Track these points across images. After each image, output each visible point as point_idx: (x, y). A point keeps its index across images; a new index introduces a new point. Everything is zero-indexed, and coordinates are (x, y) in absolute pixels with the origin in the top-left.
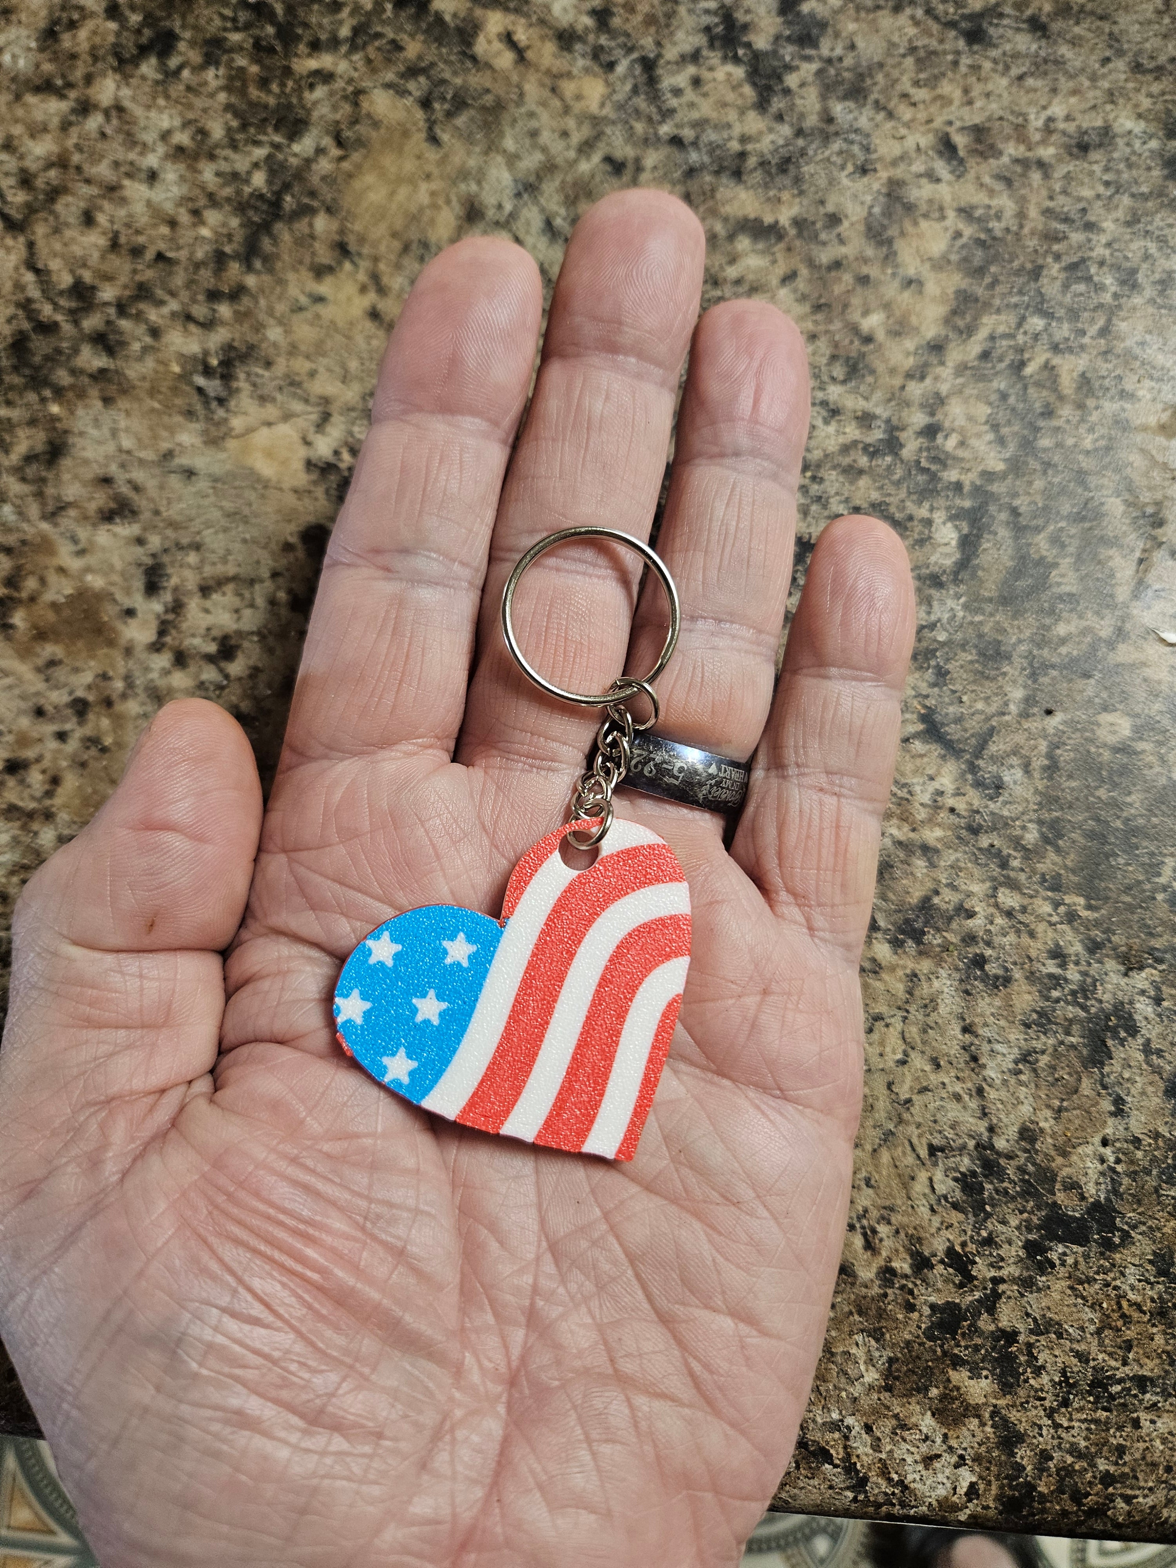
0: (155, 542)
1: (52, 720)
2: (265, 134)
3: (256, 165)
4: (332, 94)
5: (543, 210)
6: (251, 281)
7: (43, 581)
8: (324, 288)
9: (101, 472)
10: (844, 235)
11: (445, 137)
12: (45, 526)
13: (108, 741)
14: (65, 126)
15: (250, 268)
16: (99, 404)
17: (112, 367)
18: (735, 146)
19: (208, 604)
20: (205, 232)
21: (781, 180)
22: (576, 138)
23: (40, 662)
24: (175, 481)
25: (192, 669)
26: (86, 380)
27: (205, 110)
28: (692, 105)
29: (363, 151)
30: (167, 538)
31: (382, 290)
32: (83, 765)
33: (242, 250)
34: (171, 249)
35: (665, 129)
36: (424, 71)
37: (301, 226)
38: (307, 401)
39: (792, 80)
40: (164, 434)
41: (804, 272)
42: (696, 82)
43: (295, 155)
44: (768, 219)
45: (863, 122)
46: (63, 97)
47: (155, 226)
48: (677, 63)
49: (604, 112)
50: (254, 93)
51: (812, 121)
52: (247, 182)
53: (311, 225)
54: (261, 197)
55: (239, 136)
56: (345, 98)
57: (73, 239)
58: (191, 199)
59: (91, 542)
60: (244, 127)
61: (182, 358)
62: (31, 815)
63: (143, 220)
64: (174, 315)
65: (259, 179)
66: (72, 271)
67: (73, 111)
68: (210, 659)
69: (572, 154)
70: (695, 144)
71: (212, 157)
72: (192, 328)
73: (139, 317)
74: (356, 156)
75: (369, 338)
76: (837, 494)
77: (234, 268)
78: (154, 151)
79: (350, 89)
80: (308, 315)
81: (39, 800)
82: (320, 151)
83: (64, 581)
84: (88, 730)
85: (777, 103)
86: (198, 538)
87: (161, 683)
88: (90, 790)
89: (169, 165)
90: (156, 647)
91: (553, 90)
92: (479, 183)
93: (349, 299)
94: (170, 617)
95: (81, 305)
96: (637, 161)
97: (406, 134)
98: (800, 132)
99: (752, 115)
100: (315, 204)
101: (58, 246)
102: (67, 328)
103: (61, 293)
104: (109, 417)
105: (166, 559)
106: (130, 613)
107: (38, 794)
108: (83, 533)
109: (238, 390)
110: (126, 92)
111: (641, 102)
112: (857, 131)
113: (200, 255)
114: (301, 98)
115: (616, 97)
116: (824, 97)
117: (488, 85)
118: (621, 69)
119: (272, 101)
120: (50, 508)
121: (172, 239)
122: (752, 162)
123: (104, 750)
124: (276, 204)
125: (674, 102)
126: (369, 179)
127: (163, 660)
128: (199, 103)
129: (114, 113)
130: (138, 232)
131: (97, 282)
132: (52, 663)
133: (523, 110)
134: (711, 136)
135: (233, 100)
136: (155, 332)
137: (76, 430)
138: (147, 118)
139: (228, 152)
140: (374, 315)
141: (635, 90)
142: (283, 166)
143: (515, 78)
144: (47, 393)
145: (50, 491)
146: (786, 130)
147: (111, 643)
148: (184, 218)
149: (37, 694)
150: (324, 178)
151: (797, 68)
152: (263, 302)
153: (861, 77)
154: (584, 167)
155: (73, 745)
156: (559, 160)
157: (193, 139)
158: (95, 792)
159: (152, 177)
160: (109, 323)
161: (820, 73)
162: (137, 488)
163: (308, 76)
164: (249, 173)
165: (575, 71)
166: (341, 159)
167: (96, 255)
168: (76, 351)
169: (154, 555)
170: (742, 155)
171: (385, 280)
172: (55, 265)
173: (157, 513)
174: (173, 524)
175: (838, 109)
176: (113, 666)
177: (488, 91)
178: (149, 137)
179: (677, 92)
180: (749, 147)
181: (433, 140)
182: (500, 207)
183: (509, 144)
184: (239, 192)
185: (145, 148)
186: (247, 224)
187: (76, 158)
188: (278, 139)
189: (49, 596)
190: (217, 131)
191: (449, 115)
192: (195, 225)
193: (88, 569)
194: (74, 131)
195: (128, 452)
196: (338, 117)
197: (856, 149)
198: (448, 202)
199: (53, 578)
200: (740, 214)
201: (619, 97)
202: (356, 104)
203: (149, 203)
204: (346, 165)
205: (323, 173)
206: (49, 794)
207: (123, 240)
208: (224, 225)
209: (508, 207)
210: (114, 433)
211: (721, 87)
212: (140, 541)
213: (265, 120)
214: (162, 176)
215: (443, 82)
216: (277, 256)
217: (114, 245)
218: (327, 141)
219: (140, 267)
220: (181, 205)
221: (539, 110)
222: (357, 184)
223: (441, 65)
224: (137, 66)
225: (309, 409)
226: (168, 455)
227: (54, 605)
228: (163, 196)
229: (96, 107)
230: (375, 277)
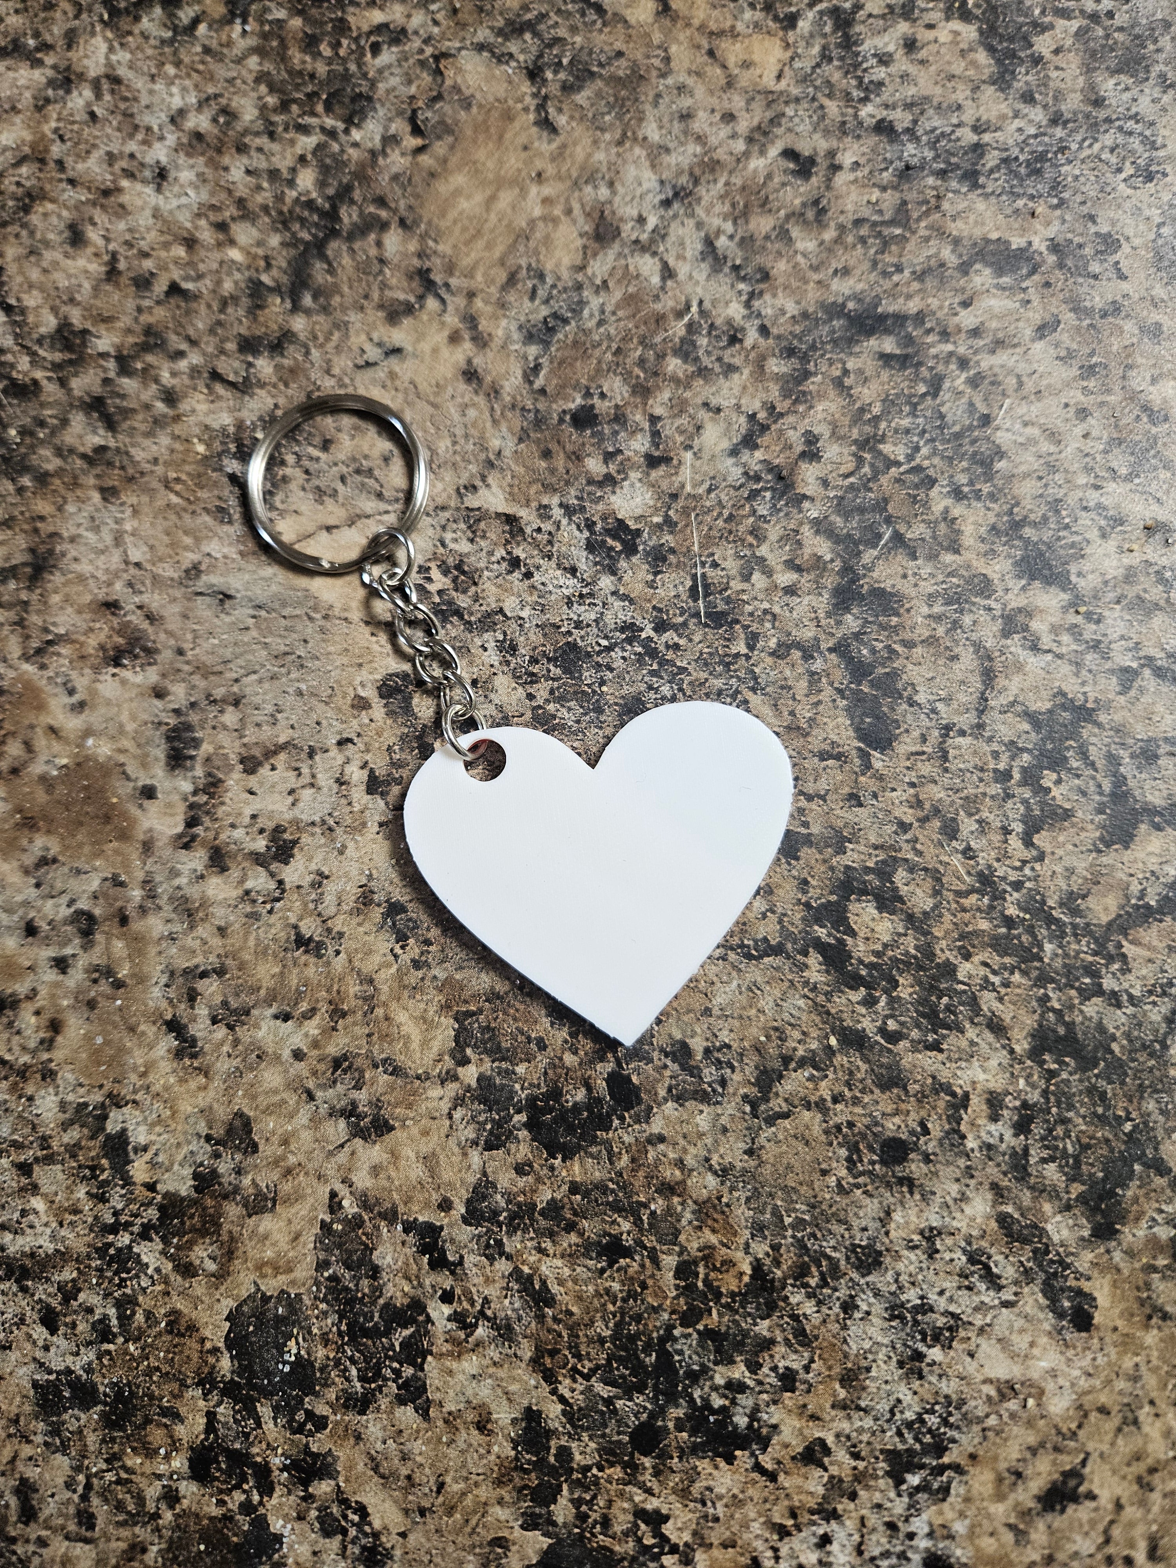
0: (179, 694)
1: (47, 941)
2: (313, 114)
3: (302, 159)
4: (404, 57)
5: (699, 225)
6: (299, 324)
7: (28, 746)
8: (398, 336)
9: (101, 595)
10: (1124, 265)
11: (561, 120)
12: (29, 668)
13: (123, 972)
14: (41, 105)
15: (296, 308)
16: (96, 497)
17: (112, 443)
18: (968, 137)
19: (252, 781)
20: (235, 254)
21: (1033, 186)
22: (743, 125)
23: (29, 860)
24: (203, 608)
25: (235, 873)
26: (79, 463)
27: (231, 81)
28: (904, 77)
29: (450, 139)
30: (193, 687)
31: (481, 341)
32: (91, 1005)
33: (285, 279)
34: (187, 278)
35: (869, 112)
36: (530, 26)
37: (367, 245)
38: (380, 496)
39: (1043, 44)
40: (188, 540)
41: (1068, 317)
42: (910, 45)
43: (356, 145)
44: (1017, 242)
45: (1144, 106)
46: (37, 63)
47: (166, 246)
48: (883, 16)
49: (783, 85)
50: (297, 56)
51: (1072, 103)
52: (291, 183)
53: (379, 244)
54: (310, 204)
55: (278, 118)
56: (422, 63)
57: (56, 264)
58: (213, 207)
59: (93, 692)
60: (284, 106)
61: (208, 433)
62: (23, 1073)
63: (150, 238)
64: (195, 372)
65: (307, 179)
66: (54, 310)
67: (51, 83)
68: (259, 859)
69: (740, 146)
70: (910, 131)
71: (241, 149)
72: (219, 389)
73: (148, 375)
74: (440, 148)
75: (464, 409)
76: (1122, 638)
77: (276, 305)
78: (162, 138)
79: (429, 51)
80: (380, 373)
81: (34, 1052)
82: (390, 140)
83: (57, 747)
84: (96, 956)
85: (1024, 78)
86: (235, 689)
87: (193, 892)
88: (99, 1040)
89: (182, 159)
90: (186, 842)
91: (711, 53)
92: (611, 184)
93: (435, 351)
94: (203, 798)
95: (68, 356)
96: (831, 154)
97: (508, 116)
98: (1056, 120)
99: (990, 91)
100: (384, 214)
101: (35, 275)
102: (50, 389)
103: (40, 341)
104: (109, 515)
105: (194, 718)
106: (149, 793)
107: (32, 1044)
108: (81, 682)
109: (285, 479)
110: (122, 56)
111: (833, 72)
112: (1136, 117)
113: (228, 286)
114: (360, 64)
115: (797, 64)
116: (1088, 70)
117: (619, 45)
118: (804, 25)
119: (322, 69)
120: (35, 644)
121: (191, 264)
122: (992, 159)
123: (119, 985)
124: (332, 215)
125: (880, 73)
126: (459, 179)
127: (196, 860)
128: (222, 72)
129: (105, 86)
130: (146, 255)
131: (88, 326)
132: (44, 862)
133: (670, 81)
134: (933, 121)
135: (268, 66)
136: (170, 397)
137: (66, 534)
138: (151, 92)
139: (263, 141)
140: (470, 375)
141: (826, 57)
142: (340, 163)
143: (657, 37)
144: (26, 481)
145: (35, 619)
146: (1038, 115)
147: (124, 836)
148: (207, 235)
149: (26, 904)
150: (395, 178)
151: (1051, 27)
152: (315, 353)
153: (1139, 40)
154: (757, 164)
155: (76, 976)
156: (720, 154)
157: (215, 120)
158: (107, 1043)
159: (161, 175)
160: (106, 381)
161: (1080, 33)
162: (150, 617)
163: (370, 33)
164: (293, 170)
165: (740, 27)
166: (420, 150)
167: (87, 285)
168: (65, 422)
169: (177, 712)
170: (978, 149)
171: (484, 325)
172: (31, 300)
173: (180, 652)
174: (203, 670)
175: (1108, 86)
176: (126, 865)
177: (620, 54)
178: (155, 120)
179: (884, 60)
180: (987, 138)
181: (547, 125)
182: (641, 220)
183: (652, 131)
184: (280, 198)
185: (150, 137)
186: (292, 243)
187: (56, 150)
188: (329, 122)
189: (38, 768)
190: (249, 114)
191: (567, 88)
192: (219, 245)
193: (88, 733)
194: (53, 111)
195: (138, 565)
196: (413, 90)
197: (1135, 143)
198: (569, 212)
199: (41, 742)
200: (978, 233)
201: (804, 64)
202: (438, 72)
203: (156, 214)
204: (425, 159)
205: (394, 170)
206: (48, 1044)
207: (122, 265)
208: (260, 243)
209: (652, 221)
210: (118, 540)
211: (943, 50)
212: (159, 693)
213: (312, 96)
214: (172, 174)
215: (557, 41)
216: (335, 289)
217: (112, 273)
218: (399, 126)
219: (147, 303)
220: (199, 215)
221: (690, 81)
222: (443, 188)
223: (554, 18)
224: (137, 19)
225: (383, 506)
226: (194, 571)
227: (43, 779)
228: (175, 203)
229: (81, 76)
230: (471, 321)
